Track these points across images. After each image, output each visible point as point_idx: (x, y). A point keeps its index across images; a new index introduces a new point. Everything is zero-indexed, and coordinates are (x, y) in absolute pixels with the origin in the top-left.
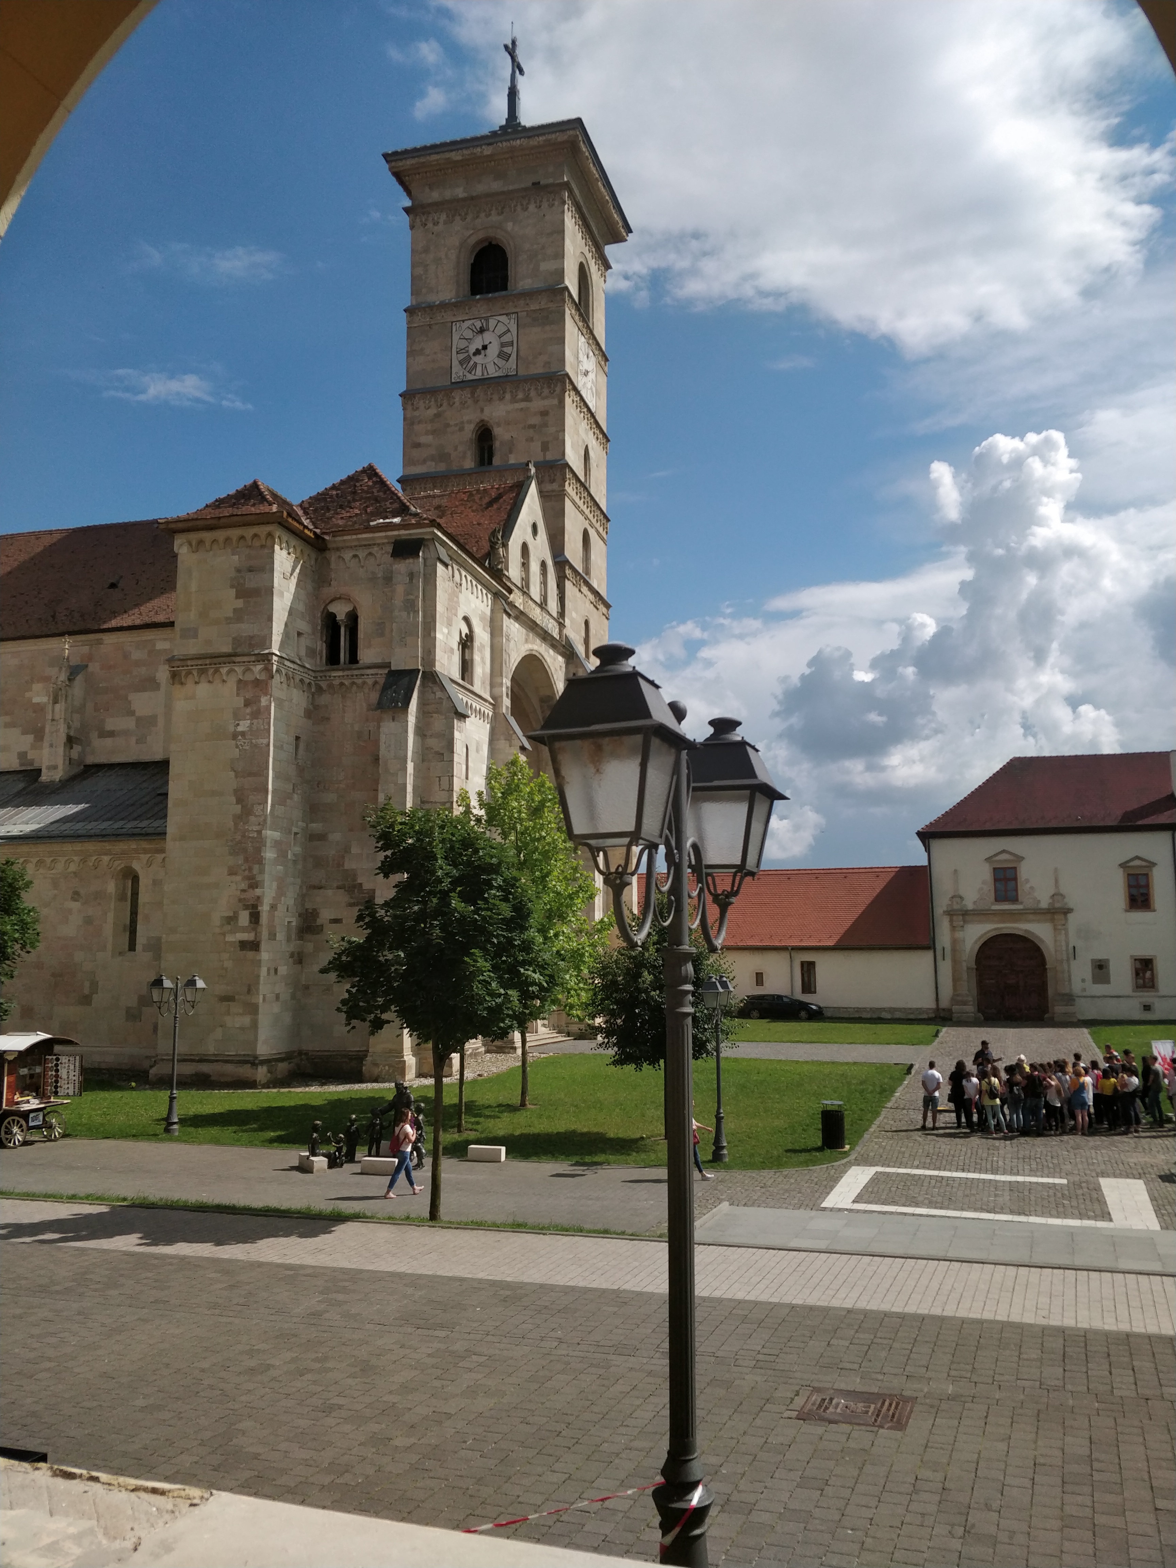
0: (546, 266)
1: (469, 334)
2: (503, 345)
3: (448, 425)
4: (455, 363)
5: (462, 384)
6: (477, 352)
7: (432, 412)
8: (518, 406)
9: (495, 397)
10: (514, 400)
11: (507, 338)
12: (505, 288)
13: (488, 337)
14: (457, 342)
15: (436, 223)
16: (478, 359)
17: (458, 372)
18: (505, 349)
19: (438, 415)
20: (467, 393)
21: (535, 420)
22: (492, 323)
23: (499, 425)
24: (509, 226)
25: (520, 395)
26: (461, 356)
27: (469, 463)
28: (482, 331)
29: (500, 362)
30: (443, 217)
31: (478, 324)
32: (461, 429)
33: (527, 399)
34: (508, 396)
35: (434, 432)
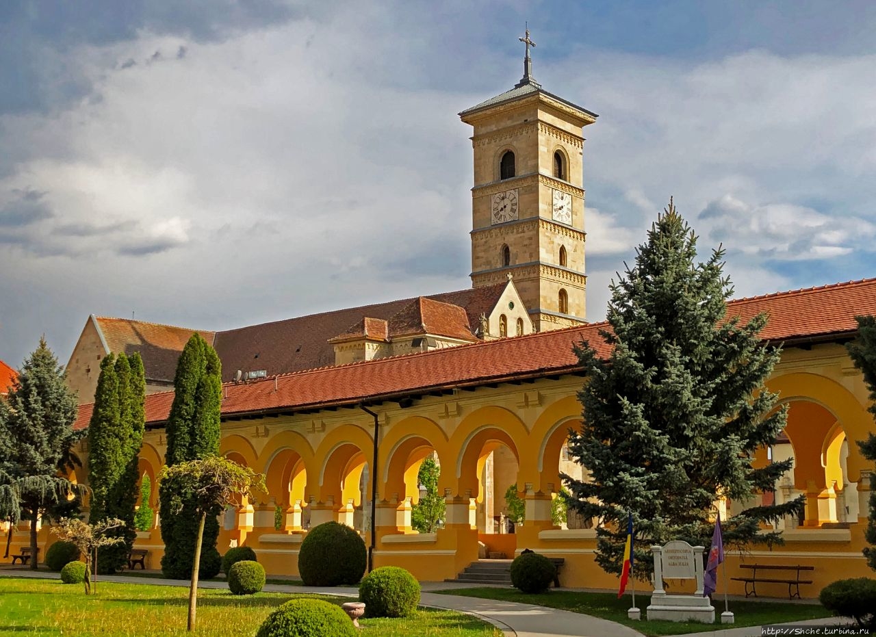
0: (530, 163)
1: (498, 201)
2: (512, 205)
3: (490, 247)
4: (493, 215)
5: (496, 226)
6: (502, 209)
7: (484, 240)
8: (519, 235)
9: (510, 232)
10: (518, 233)
11: (514, 202)
12: (514, 176)
13: (506, 201)
14: (493, 205)
15: (484, 145)
16: (502, 213)
17: (494, 220)
18: (514, 207)
19: (486, 242)
20: (497, 231)
21: (526, 242)
22: (508, 194)
23: (511, 246)
24: (515, 143)
25: (520, 230)
26: (496, 212)
27: (499, 266)
28: (503, 198)
29: (512, 214)
30: (487, 140)
31: (502, 195)
32: (496, 249)
33: (523, 232)
34: (515, 230)
35: (485, 251)
